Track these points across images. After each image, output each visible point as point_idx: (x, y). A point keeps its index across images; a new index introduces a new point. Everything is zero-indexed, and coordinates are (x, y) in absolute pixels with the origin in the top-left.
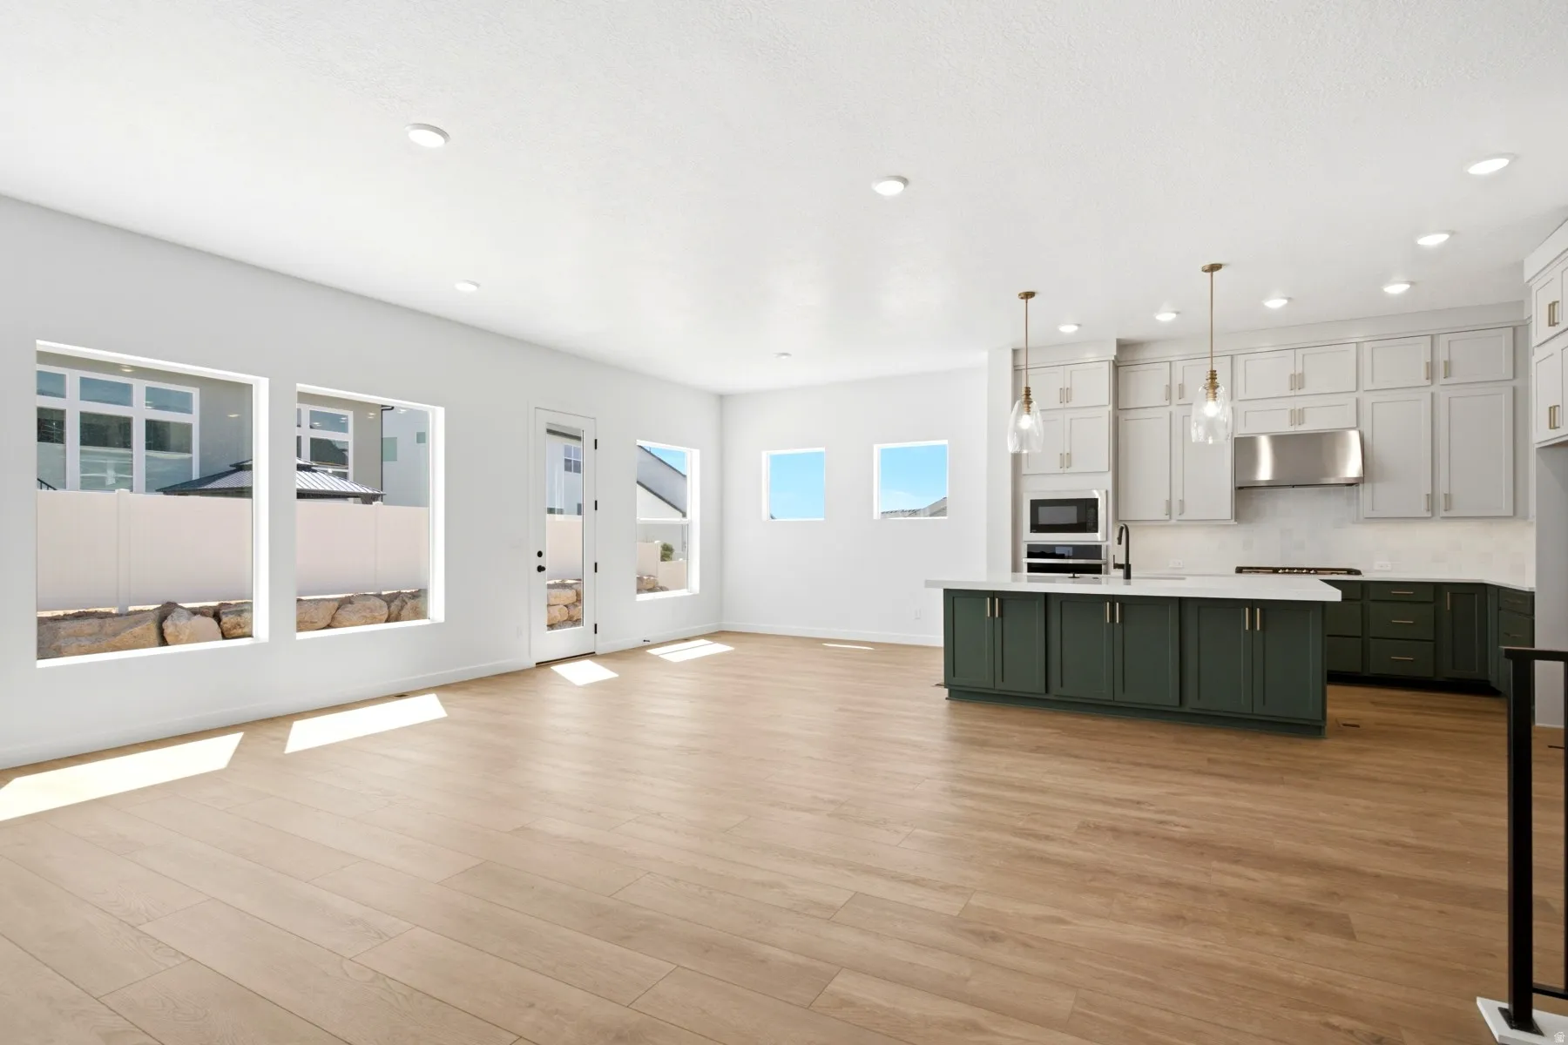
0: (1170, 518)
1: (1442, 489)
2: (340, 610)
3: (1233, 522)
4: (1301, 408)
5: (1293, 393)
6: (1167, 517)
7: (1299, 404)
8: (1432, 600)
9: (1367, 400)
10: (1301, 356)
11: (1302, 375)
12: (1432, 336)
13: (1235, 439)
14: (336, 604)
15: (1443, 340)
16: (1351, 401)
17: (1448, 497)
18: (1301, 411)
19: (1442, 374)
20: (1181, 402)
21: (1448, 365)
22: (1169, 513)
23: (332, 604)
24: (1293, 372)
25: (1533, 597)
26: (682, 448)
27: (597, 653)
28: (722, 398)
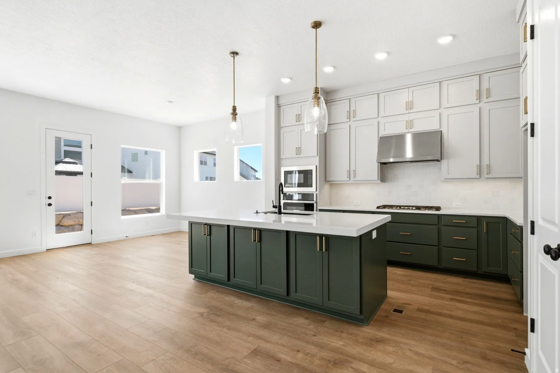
0: (350, 180)
1: (486, 162)
2: (64, 219)
3: (379, 181)
4: (411, 119)
5: (407, 112)
6: (348, 179)
7: (411, 117)
8: (476, 226)
9: (445, 113)
10: (412, 92)
11: (412, 102)
12: (480, 75)
13: (380, 137)
14: (62, 216)
15: (485, 78)
16: (436, 114)
17: (489, 166)
18: (412, 121)
19: (485, 97)
20: (355, 119)
21: (488, 90)
22: (349, 177)
23: (61, 216)
24: (408, 101)
25: (522, 228)
26: (159, 150)
27: (93, 243)
28: (179, 128)
